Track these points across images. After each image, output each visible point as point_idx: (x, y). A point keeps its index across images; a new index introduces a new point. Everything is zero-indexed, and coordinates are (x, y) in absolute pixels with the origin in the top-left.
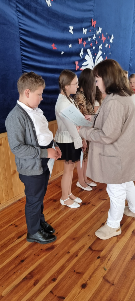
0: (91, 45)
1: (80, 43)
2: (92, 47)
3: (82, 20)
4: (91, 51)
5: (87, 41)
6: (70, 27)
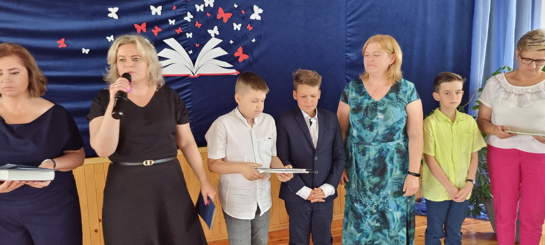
0: (179, 31)
1: (142, 30)
2: (183, 34)
4: (179, 42)
5: (165, 27)
6: (110, 9)
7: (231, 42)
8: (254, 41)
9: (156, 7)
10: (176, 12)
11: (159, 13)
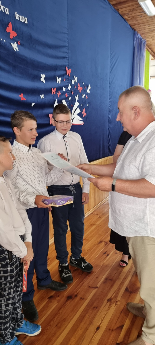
0: (67, 95)
1: (54, 93)
2: (68, 98)
3: (55, 68)
4: (67, 102)
5: (62, 91)
6: (42, 75)
7: (82, 105)
8: (88, 105)
9: (59, 78)
10: (65, 83)
11: (60, 83)
